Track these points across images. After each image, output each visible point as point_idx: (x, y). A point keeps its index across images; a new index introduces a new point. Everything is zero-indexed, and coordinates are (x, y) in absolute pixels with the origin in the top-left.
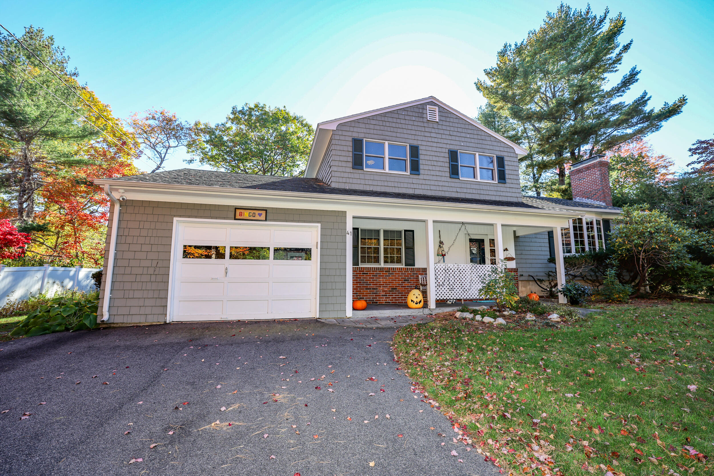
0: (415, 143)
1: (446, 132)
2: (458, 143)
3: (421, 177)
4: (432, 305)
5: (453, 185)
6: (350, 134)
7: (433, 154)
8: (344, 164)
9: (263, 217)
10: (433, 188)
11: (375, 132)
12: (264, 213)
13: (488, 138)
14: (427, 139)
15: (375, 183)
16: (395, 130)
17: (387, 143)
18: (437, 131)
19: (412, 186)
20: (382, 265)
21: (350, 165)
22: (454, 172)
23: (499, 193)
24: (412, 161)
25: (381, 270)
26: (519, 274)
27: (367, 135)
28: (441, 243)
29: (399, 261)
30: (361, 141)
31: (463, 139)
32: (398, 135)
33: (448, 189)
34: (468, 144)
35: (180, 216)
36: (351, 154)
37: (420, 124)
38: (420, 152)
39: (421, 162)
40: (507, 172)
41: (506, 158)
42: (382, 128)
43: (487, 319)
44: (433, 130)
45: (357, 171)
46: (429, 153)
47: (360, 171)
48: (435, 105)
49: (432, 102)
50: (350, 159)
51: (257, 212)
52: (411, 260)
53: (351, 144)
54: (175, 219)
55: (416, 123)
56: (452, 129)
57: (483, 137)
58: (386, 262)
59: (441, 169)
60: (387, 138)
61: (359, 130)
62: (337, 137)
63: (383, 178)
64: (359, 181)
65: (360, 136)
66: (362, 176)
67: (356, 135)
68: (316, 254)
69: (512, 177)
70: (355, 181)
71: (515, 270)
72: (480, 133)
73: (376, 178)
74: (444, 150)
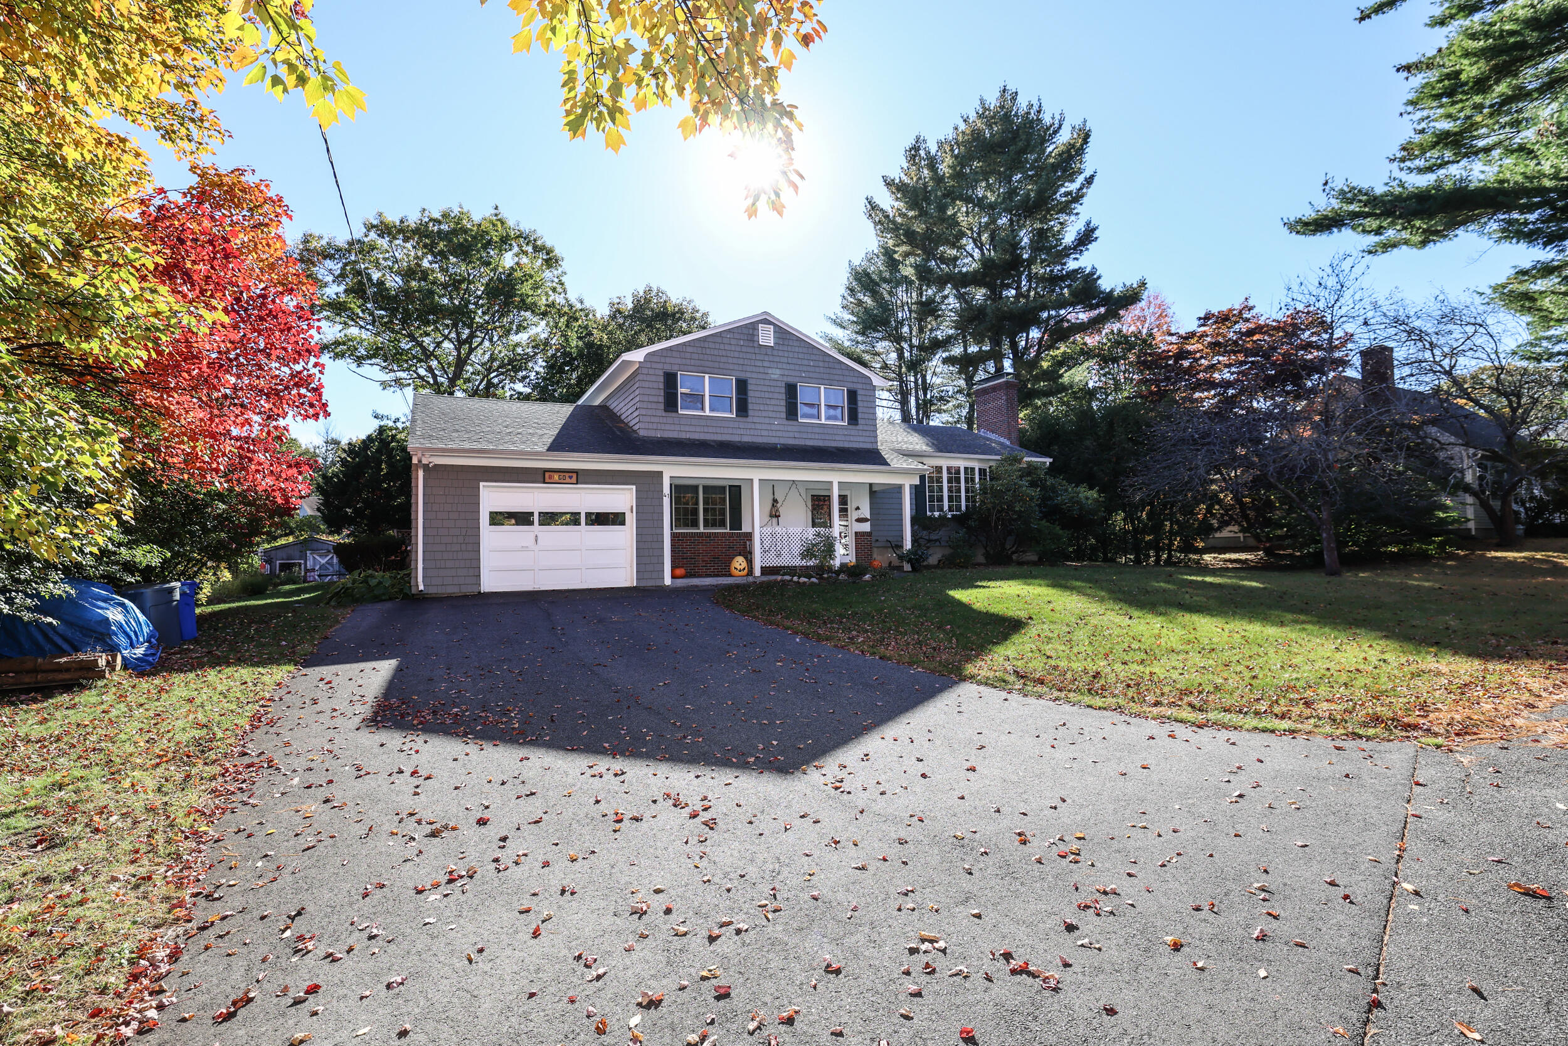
0: (743, 376)
1: (783, 360)
2: (797, 374)
3: (749, 419)
4: (757, 572)
5: (790, 428)
6: (660, 366)
7: (765, 389)
8: (654, 406)
9: (574, 480)
10: (765, 433)
11: (693, 362)
12: (574, 475)
13: (837, 366)
14: (757, 369)
15: (692, 429)
16: (718, 359)
17: (707, 376)
18: (771, 358)
19: (739, 432)
20: (702, 530)
21: (662, 406)
22: (792, 412)
23: (848, 438)
24: (739, 401)
25: (701, 535)
26: (874, 539)
27: (682, 367)
28: (775, 501)
29: (722, 524)
30: (675, 375)
31: (805, 368)
32: (722, 365)
33: (785, 434)
34: (811, 375)
35: (486, 481)
36: (662, 393)
37: (749, 350)
38: (750, 387)
39: (750, 401)
40: (860, 410)
41: (860, 392)
42: (701, 357)
43: (803, 580)
44: (766, 358)
45: (670, 414)
46: (760, 388)
47: (674, 414)
48: (770, 323)
49: (766, 320)
50: (661, 399)
51: (567, 475)
52: (737, 522)
53: (662, 379)
54: (482, 484)
55: (744, 349)
56: (791, 355)
57: (831, 365)
58: (706, 525)
59: (776, 408)
60: (708, 370)
61: (672, 361)
62: (645, 371)
63: (703, 423)
64: (672, 427)
65: (674, 368)
66: (676, 421)
67: (668, 368)
68: (631, 519)
69: (866, 416)
70: (667, 427)
71: (869, 534)
72: (827, 359)
73: (694, 422)
74: (779, 384)
